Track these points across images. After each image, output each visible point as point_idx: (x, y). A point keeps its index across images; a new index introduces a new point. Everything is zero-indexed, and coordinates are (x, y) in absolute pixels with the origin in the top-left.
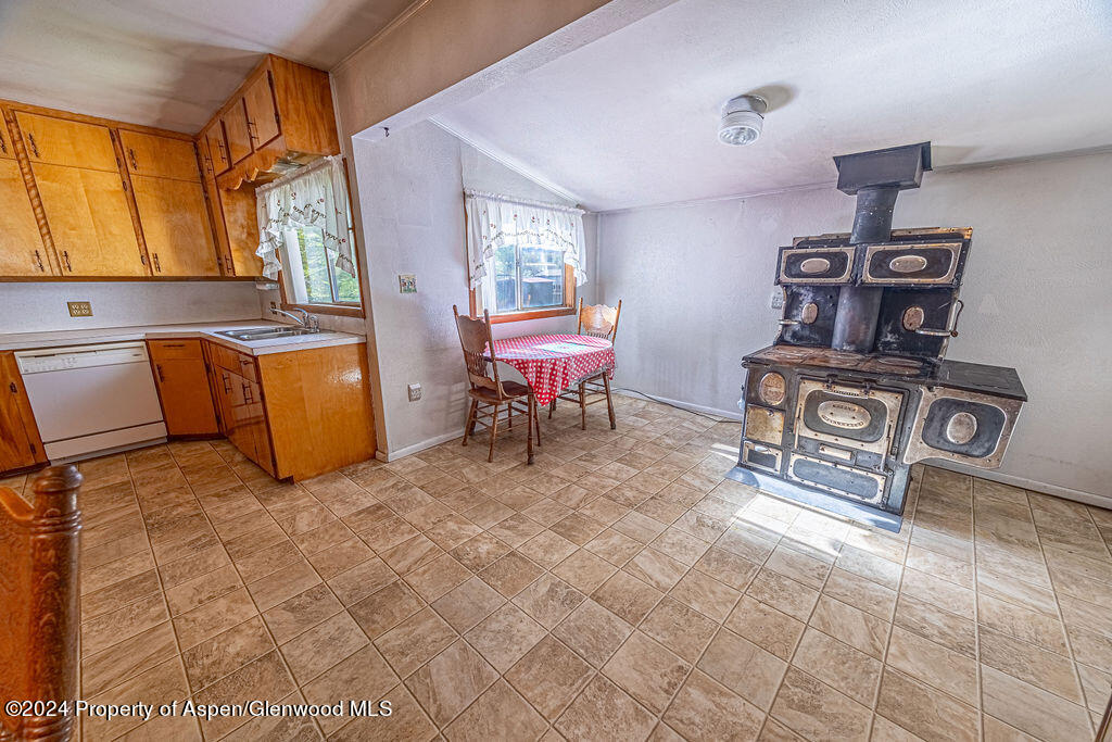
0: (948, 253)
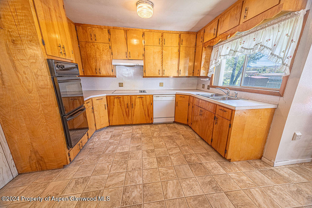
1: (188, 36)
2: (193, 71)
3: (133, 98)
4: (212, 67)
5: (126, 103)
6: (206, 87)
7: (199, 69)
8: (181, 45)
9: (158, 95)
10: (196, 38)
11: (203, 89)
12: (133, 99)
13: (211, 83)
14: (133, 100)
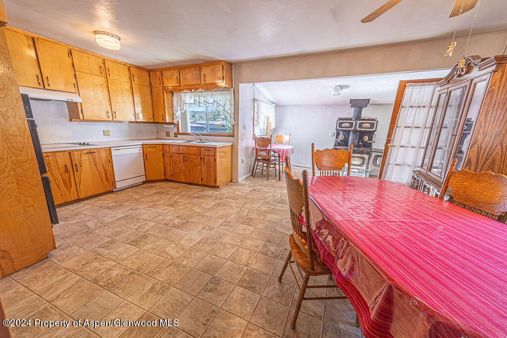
0: (374, 124)
1: (140, 72)
2: (153, 115)
3: (76, 155)
4: (178, 114)
5: (61, 165)
6: (172, 134)
7: (163, 114)
8: (133, 81)
9: (118, 148)
10: (150, 76)
11: (168, 138)
12: (76, 157)
13: (178, 130)
14: (76, 159)
